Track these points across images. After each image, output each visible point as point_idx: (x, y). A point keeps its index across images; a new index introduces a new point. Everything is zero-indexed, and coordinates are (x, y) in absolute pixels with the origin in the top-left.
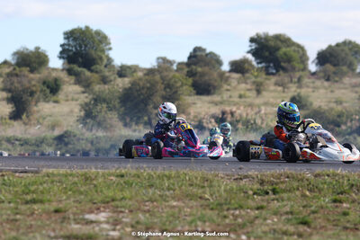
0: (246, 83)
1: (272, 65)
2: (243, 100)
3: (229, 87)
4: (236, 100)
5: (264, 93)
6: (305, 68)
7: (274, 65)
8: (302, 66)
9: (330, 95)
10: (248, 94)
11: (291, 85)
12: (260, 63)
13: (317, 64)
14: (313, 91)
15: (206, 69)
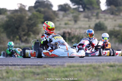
0: (67, 17)
1: (81, 6)
2: (67, 26)
3: (58, 19)
4: (63, 26)
5: (79, 22)
6: (99, 8)
7: (82, 7)
8: (98, 7)
9: (114, 22)
10: (70, 22)
11: (92, 17)
12: (75, 5)
13: (106, 6)
14: (105, 21)
15: (46, 9)
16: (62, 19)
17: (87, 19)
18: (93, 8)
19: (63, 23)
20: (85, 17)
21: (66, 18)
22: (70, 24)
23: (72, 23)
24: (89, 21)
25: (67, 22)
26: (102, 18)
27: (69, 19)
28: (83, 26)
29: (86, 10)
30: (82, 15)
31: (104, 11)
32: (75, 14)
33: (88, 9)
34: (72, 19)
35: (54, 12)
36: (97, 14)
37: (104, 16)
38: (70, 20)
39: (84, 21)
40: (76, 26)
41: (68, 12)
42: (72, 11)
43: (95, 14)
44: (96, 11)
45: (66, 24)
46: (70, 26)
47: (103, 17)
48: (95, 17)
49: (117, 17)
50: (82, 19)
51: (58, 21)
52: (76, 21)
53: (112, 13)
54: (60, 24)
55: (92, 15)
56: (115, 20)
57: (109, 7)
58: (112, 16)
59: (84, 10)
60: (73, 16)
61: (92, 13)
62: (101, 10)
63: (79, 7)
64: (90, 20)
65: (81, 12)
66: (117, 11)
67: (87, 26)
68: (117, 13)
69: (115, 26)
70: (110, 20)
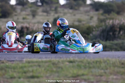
16: (20, 14)
17: (45, 14)
18: (52, 2)
19: (21, 18)
20: (44, 11)
21: (24, 13)
22: (28, 19)
24: (47, 16)
25: (24, 16)
26: (60, 13)
28: (41, 21)
29: (45, 4)
30: (40, 10)
31: (63, 5)
32: (33, 9)
33: (47, 3)
34: (30, 13)
36: (56, 9)
37: (63, 10)
38: (28, 15)
39: (42, 15)
40: (34, 21)
41: (25, 7)
42: (30, 5)
43: (53, 9)
44: (54, 6)
45: (24, 19)
46: (28, 21)
47: (62, 12)
48: (54, 12)
50: (40, 13)
51: (16, 15)
52: (34, 16)
53: (71, 8)
54: (18, 19)
55: (51, 10)
56: (74, 15)
57: (68, 1)
58: (71, 11)
59: (42, 4)
60: (31, 11)
61: (51, 8)
62: (60, 4)
63: (37, 2)
64: (49, 15)
65: (40, 6)
66: (76, 5)
68: (76, 8)
69: (74, 21)
70: (69, 15)
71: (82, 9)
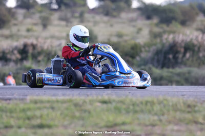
16: (21, 23)
17: (64, 23)
18: (75, 4)
19: (23, 29)
20: (61, 19)
21: (29, 21)
22: (36, 31)
23: (39, 28)
24: (67, 26)
25: (30, 27)
26: (89, 21)
27: (34, 21)
28: (57, 34)
29: (63, 7)
30: (56, 16)
32: (44, 14)
33: (67, 5)
34: (39, 21)
35: (10, 10)
36: (82, 15)
37: (93, 17)
38: (35, 24)
39: (58, 25)
40: (45, 34)
41: (32, 11)
42: (40, 9)
43: (77, 15)
44: (79, 10)
45: (28, 30)
46: (35, 34)
47: (92, 20)
48: (78, 20)
49: (114, 20)
50: (56, 22)
51: (15, 25)
52: (45, 26)
53: (107, 14)
54: (19, 30)
55: (73, 16)
56: (111, 26)
58: (106, 19)
59: (60, 7)
60: (40, 18)
61: (73, 12)
62: (88, 7)
63: (51, 3)
64: (69, 24)
65: (55, 10)
66: (114, 10)
67: (64, 34)
68: (115, 14)
69: (111, 35)
70: (102, 25)
71: (124, 15)
